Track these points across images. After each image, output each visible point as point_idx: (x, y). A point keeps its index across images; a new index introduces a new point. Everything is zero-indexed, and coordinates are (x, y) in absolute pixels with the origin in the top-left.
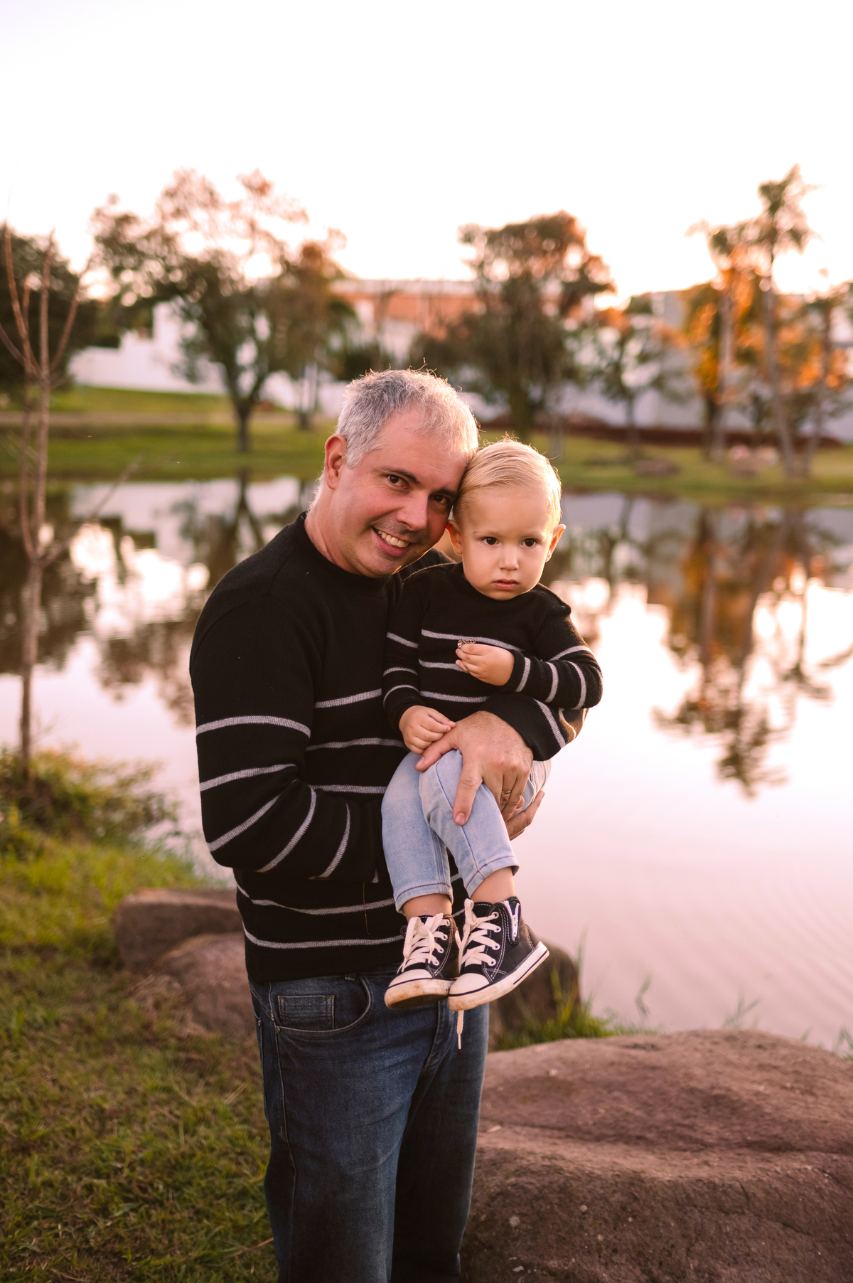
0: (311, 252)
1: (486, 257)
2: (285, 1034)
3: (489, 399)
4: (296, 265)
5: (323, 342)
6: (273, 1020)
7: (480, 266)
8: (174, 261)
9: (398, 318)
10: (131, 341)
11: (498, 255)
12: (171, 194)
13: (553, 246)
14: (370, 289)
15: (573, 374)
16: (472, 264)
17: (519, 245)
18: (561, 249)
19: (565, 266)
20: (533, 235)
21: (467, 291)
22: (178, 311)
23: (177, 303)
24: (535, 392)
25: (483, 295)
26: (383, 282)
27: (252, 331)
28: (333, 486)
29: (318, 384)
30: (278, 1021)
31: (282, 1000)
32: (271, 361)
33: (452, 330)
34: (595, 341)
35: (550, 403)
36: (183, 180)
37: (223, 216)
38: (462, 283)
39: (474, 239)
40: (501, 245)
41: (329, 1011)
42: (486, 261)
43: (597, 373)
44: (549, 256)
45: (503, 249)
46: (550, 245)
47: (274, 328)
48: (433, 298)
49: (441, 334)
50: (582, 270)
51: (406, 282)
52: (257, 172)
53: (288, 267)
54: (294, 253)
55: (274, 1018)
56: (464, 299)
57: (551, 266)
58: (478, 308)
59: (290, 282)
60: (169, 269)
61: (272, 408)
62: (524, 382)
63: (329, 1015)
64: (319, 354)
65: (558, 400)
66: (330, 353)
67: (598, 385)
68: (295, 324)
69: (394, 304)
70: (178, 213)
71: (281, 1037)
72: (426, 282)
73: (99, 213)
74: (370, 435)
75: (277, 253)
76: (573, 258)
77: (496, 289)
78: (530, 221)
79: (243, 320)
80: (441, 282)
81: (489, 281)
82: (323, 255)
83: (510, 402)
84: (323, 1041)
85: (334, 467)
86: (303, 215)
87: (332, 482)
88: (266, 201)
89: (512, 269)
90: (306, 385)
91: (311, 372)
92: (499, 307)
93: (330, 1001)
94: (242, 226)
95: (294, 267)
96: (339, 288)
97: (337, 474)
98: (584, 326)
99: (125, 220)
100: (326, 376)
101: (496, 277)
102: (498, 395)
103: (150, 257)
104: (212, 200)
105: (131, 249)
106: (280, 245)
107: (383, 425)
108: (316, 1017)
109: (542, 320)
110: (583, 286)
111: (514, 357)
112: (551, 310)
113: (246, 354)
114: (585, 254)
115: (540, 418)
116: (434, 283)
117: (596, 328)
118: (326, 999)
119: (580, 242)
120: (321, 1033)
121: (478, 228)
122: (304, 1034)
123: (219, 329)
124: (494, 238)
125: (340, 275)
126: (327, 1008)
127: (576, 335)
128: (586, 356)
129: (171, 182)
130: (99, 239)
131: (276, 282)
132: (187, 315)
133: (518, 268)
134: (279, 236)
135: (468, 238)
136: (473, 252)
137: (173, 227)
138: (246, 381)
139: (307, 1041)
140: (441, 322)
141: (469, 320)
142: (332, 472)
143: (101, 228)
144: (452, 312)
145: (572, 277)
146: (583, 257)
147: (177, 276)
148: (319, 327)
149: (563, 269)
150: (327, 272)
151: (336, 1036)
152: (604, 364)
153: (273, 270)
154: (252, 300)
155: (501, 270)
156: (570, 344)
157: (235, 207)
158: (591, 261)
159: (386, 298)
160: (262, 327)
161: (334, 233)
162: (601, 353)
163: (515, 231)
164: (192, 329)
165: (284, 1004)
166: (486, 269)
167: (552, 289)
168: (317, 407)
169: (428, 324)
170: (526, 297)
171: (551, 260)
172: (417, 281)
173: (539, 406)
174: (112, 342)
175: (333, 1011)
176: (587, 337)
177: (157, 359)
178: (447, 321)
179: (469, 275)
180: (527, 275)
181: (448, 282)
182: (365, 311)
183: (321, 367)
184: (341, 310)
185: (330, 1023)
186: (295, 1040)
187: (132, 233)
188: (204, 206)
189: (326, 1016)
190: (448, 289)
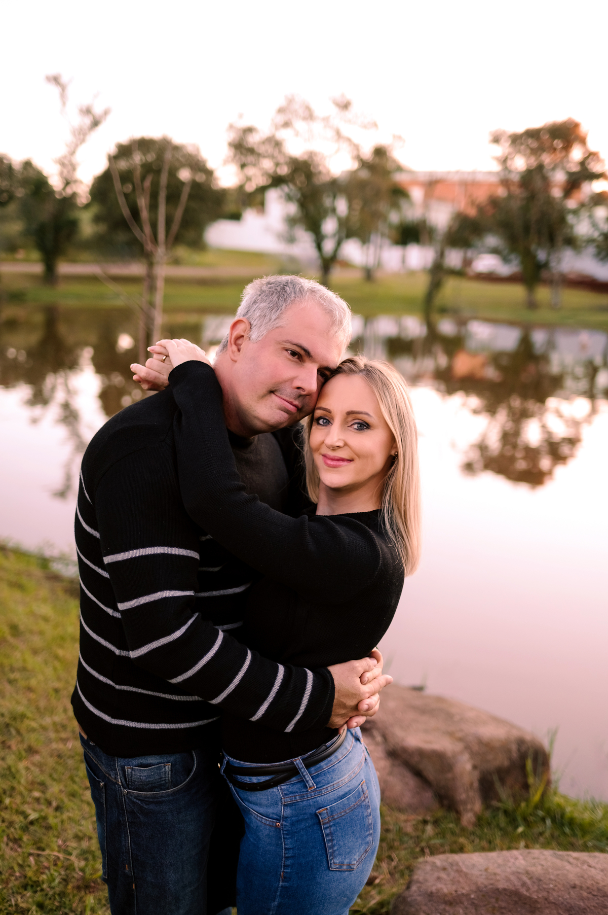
0: (380, 152)
1: (509, 154)
2: (131, 796)
3: (506, 260)
4: (369, 161)
5: (384, 218)
6: (120, 784)
7: (504, 161)
8: (281, 160)
9: (442, 199)
10: (250, 216)
11: (519, 152)
12: (281, 111)
13: (561, 146)
14: (422, 178)
15: (571, 242)
16: (497, 159)
17: (534, 144)
18: (567, 147)
19: (570, 159)
20: (546, 137)
21: (494, 179)
22: (283, 195)
23: (282, 190)
24: (542, 255)
25: (505, 182)
26: (431, 174)
27: (334, 210)
28: (235, 359)
29: (381, 247)
30: (125, 785)
31: (130, 770)
32: (348, 231)
33: (481, 209)
34: (591, 217)
35: (553, 264)
36: (290, 101)
37: (317, 126)
38: (490, 173)
39: (501, 139)
40: (522, 144)
41: (167, 776)
42: (509, 157)
43: (591, 241)
44: (558, 152)
45: (523, 147)
46: (559, 144)
47: (350, 207)
48: (468, 184)
49: (472, 212)
50: (583, 163)
51: (449, 173)
52: (343, 95)
53: (364, 164)
54: (367, 152)
55: (121, 782)
56: (491, 185)
57: (558, 160)
58: (501, 192)
59: (364, 174)
60: (277, 164)
61: (346, 264)
62: (533, 247)
63: (167, 779)
64: (382, 227)
65: (559, 261)
66: (390, 226)
67: (591, 250)
68: (366, 203)
69: (439, 189)
70: (287, 124)
71: (127, 797)
72: (463, 173)
73: (231, 127)
74: (274, 317)
75: (355, 153)
76: (577, 154)
77: (515, 178)
78: (545, 126)
79: (327, 202)
80: (474, 173)
81: (510, 171)
82: (388, 154)
83: (523, 262)
84: (164, 799)
85: (235, 344)
86: (375, 125)
87: (234, 356)
88: (348, 114)
89: (529, 162)
90: (372, 249)
91: (376, 239)
92: (517, 191)
93: (168, 768)
94: (330, 134)
95: (368, 163)
96: (399, 178)
97: (239, 350)
98: (582, 205)
99: (249, 130)
100: (387, 242)
101: (516, 169)
102: (513, 256)
103: (265, 157)
104: (310, 116)
105: (251, 151)
106: (357, 147)
107: (285, 308)
108: (158, 782)
109: (550, 201)
110: (583, 175)
111: (527, 229)
112: (557, 193)
113: (329, 226)
114: (587, 150)
115: (544, 274)
116: (469, 173)
117: (591, 207)
118: (164, 767)
119: (583, 141)
120: (162, 793)
121: (504, 132)
122: (148, 796)
123: (311, 208)
124: (516, 140)
125: (399, 169)
126: (165, 773)
127: (575, 212)
128: (582, 228)
129: (282, 102)
130: (230, 144)
131: (353, 174)
132: (289, 198)
133: (533, 162)
134: (356, 140)
135: (496, 140)
136: (500, 150)
137: (282, 135)
138: (329, 246)
139: (151, 800)
140: (473, 203)
141: (494, 202)
142: (234, 348)
143: (231, 136)
144: (482, 196)
145: (575, 168)
146: (584, 153)
147: (284, 171)
148: (382, 206)
149: (568, 162)
150: (390, 166)
151: (174, 794)
152: (596, 235)
153: (352, 165)
154: (335, 187)
155: (520, 163)
156: (570, 219)
157: (326, 120)
158: (591, 156)
159: (432, 185)
160: (342, 206)
161: (398, 138)
162: (594, 225)
163: (532, 134)
164: (293, 209)
165: (131, 772)
166: (509, 163)
167: (559, 177)
168: (379, 265)
169: (462, 205)
170: (538, 183)
171: (559, 155)
172: (457, 172)
173: (545, 265)
174: (236, 217)
175: (170, 776)
176: (584, 214)
177: (267, 229)
178: (477, 202)
179: (496, 167)
180: (540, 167)
181: (480, 172)
182: (417, 194)
183: (383, 235)
184: (398, 193)
185: (167, 785)
186: (139, 800)
187: (253, 140)
188: (305, 119)
189: (165, 780)
190: (480, 178)
